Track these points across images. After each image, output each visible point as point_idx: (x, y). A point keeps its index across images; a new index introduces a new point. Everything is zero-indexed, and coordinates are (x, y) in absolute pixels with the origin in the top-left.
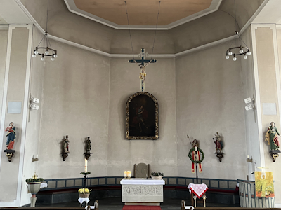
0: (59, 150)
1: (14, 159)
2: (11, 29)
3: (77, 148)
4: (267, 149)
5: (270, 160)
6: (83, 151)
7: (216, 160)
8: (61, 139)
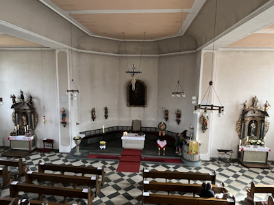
0: (90, 116)
1: (67, 126)
2: (57, 52)
3: (100, 114)
4: (201, 126)
5: (202, 132)
6: (104, 114)
7: (176, 123)
8: (91, 110)
